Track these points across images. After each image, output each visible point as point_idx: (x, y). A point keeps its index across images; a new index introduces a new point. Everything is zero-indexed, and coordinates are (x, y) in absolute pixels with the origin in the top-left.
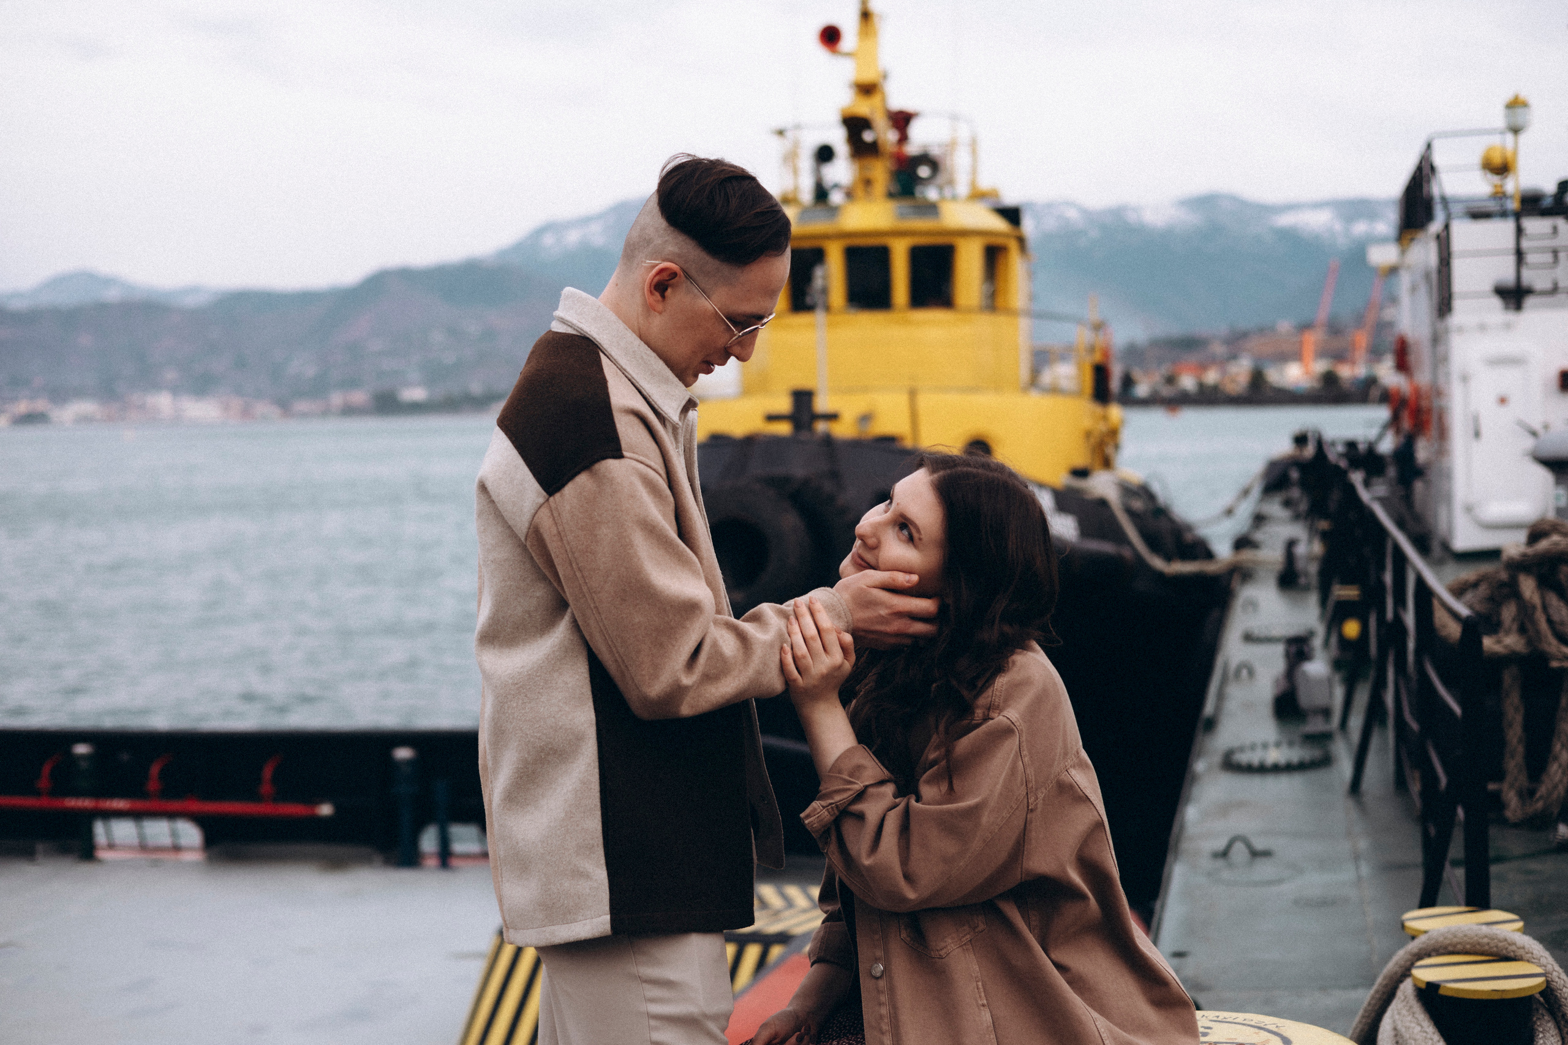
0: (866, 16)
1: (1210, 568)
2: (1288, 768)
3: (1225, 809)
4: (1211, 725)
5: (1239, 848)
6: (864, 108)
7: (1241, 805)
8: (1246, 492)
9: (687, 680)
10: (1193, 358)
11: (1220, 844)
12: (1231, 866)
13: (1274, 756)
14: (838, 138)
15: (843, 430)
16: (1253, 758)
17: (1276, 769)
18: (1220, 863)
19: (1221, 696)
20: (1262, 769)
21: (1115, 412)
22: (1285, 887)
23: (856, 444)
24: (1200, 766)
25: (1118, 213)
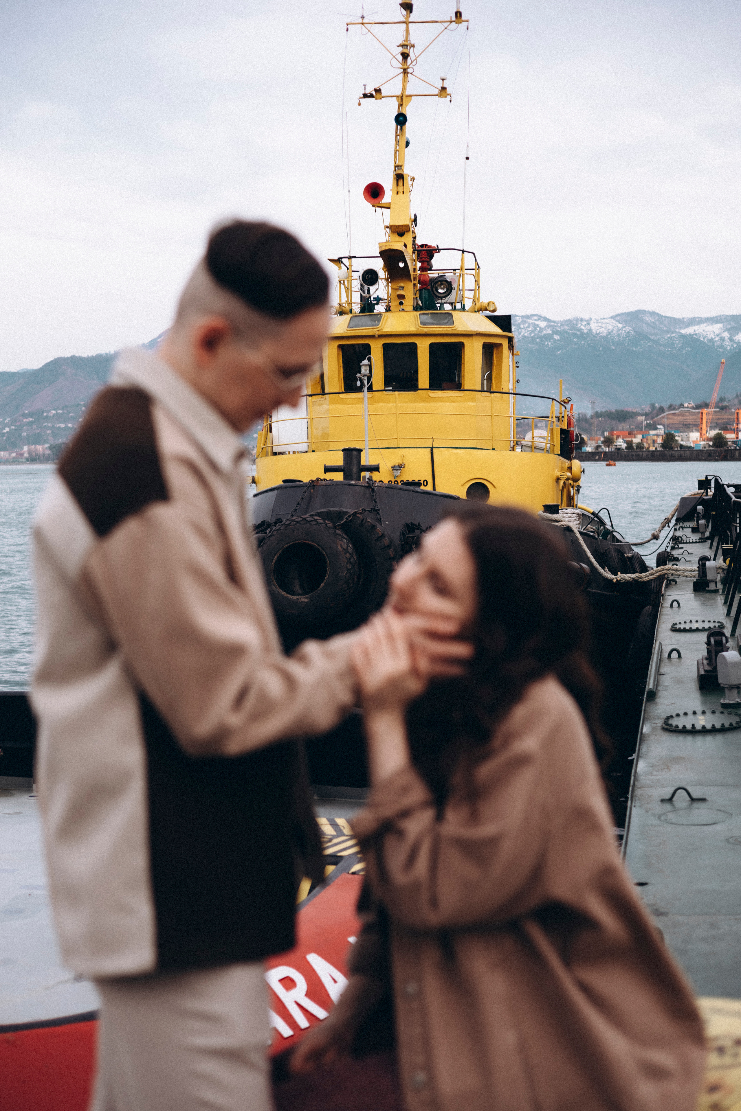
0: (400, 177)
1: (644, 577)
2: (714, 731)
3: (668, 763)
4: (652, 695)
5: (681, 796)
6: (397, 244)
7: (678, 760)
8: (667, 521)
9: (234, 720)
10: (625, 426)
11: (666, 794)
12: (675, 810)
13: (701, 721)
14: (378, 265)
15: (383, 477)
16: (687, 722)
17: (704, 731)
18: (667, 806)
19: (659, 673)
20: (693, 732)
21: (576, 464)
22: (718, 827)
23: (391, 487)
24: (646, 729)
25: (572, 323)
